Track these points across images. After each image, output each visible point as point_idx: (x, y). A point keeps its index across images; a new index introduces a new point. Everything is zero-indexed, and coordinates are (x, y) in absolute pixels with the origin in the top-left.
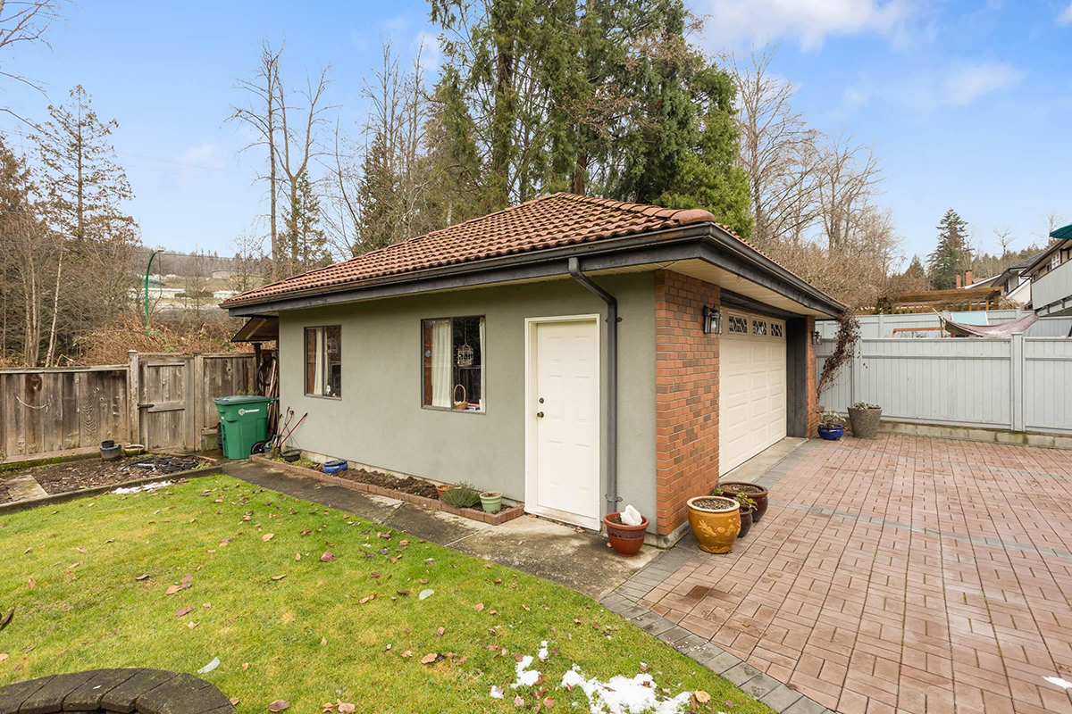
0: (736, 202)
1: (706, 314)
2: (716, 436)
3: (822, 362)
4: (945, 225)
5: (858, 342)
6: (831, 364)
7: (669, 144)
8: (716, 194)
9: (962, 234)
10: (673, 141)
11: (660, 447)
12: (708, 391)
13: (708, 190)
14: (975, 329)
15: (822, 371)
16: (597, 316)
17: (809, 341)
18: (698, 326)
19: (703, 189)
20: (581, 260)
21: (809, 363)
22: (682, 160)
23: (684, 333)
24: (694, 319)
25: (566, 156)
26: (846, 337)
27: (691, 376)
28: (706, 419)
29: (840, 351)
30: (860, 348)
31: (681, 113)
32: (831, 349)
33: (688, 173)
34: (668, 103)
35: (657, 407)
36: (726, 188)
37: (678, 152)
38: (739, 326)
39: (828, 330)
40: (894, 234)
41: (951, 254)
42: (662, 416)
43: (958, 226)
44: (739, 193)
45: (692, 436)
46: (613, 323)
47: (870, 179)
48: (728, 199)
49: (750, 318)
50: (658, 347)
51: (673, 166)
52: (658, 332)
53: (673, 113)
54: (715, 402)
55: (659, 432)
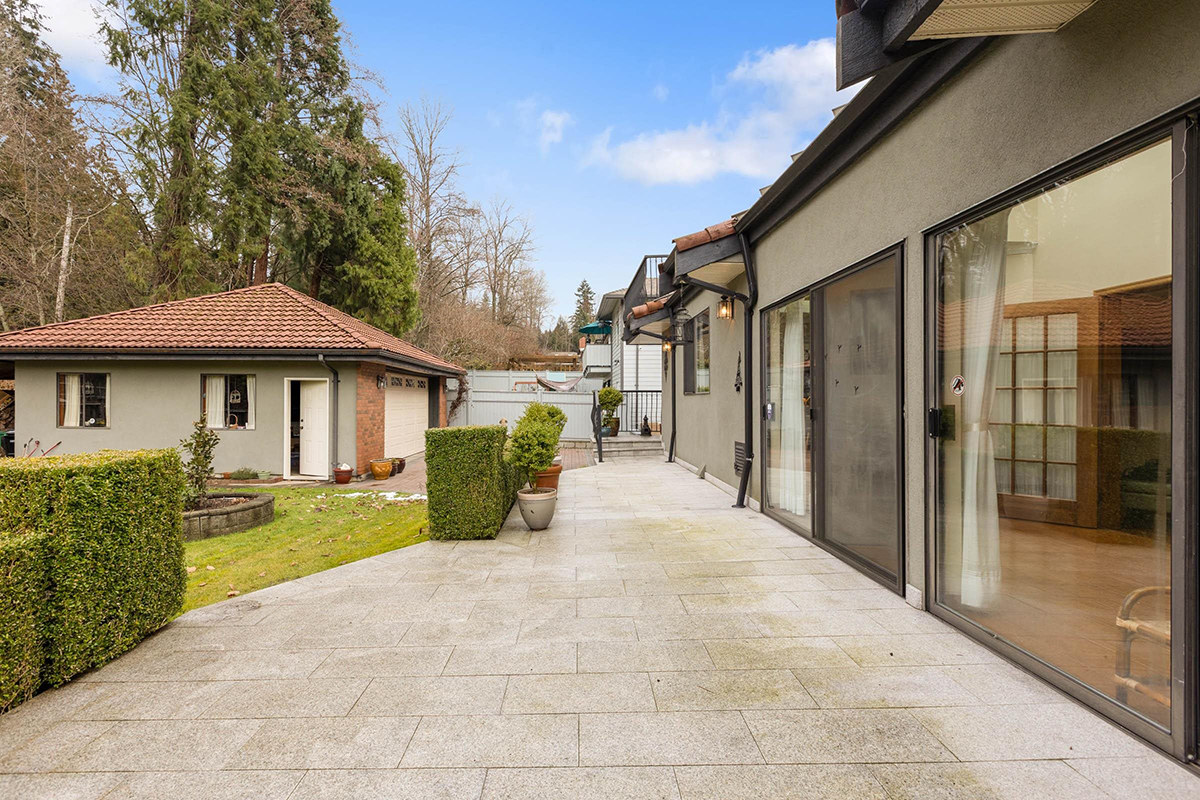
0: (405, 277)
1: (379, 379)
2: (383, 437)
3: (450, 404)
4: (581, 293)
5: (470, 392)
6: (455, 406)
7: (351, 225)
8: (388, 270)
9: (592, 302)
10: (355, 224)
11: (358, 437)
12: (379, 415)
13: (383, 266)
14: (555, 385)
15: (449, 409)
16: (328, 379)
17: (441, 391)
18: (375, 384)
19: (379, 264)
20: (324, 356)
21: (441, 405)
22: (362, 238)
23: (368, 387)
24: (373, 382)
25: (260, 224)
26: (462, 390)
27: (372, 408)
28: (379, 428)
29: (460, 398)
30: (471, 396)
31: (361, 203)
32: (454, 396)
33: (367, 250)
34: (350, 193)
35: (357, 420)
36: (396, 265)
37: (359, 233)
38: (397, 383)
39: (452, 384)
40: (547, 294)
41: (585, 318)
42: (359, 423)
43: (589, 295)
44: (408, 269)
45: (372, 435)
46: (336, 383)
47: (525, 247)
48: (398, 275)
49: (404, 378)
50: (358, 394)
51: (354, 243)
52: (357, 387)
53: (355, 200)
54: (383, 421)
55: (358, 430)
